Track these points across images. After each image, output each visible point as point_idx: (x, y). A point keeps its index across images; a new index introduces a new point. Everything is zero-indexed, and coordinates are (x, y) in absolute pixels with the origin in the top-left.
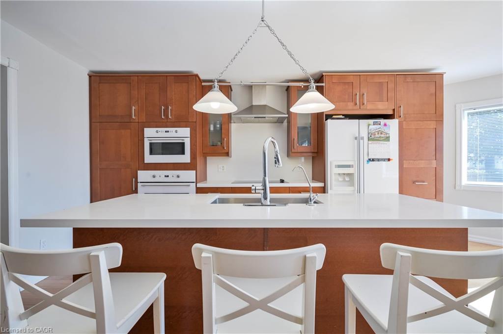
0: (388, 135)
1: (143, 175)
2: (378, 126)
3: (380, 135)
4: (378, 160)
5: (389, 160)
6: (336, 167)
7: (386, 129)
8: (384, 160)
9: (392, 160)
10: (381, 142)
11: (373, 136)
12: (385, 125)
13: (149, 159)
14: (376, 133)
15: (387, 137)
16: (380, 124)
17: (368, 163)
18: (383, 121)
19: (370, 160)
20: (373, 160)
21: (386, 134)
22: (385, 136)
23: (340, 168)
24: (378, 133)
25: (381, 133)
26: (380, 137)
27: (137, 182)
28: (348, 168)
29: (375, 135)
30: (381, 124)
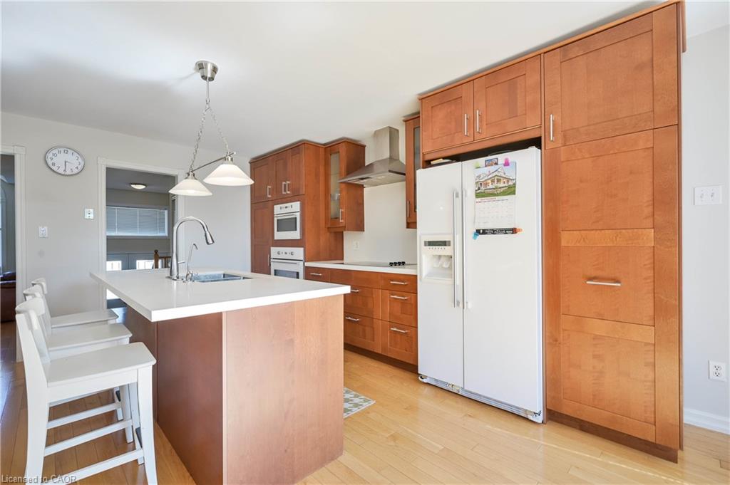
0: (511, 183)
1: (274, 251)
2: (493, 168)
3: (496, 184)
4: (494, 232)
5: (514, 231)
6: (425, 245)
7: (508, 172)
8: (505, 231)
9: (520, 230)
10: (497, 198)
11: (483, 188)
12: (507, 164)
13: (279, 236)
14: (490, 181)
15: (510, 187)
16: (496, 164)
17: (475, 238)
18: (501, 158)
19: (478, 231)
20: (484, 232)
21: (509, 180)
22: (506, 185)
23: (431, 247)
24: (493, 181)
25: (499, 181)
26: (496, 188)
27: (270, 258)
28: (443, 247)
29: (486, 184)
30: (499, 163)
